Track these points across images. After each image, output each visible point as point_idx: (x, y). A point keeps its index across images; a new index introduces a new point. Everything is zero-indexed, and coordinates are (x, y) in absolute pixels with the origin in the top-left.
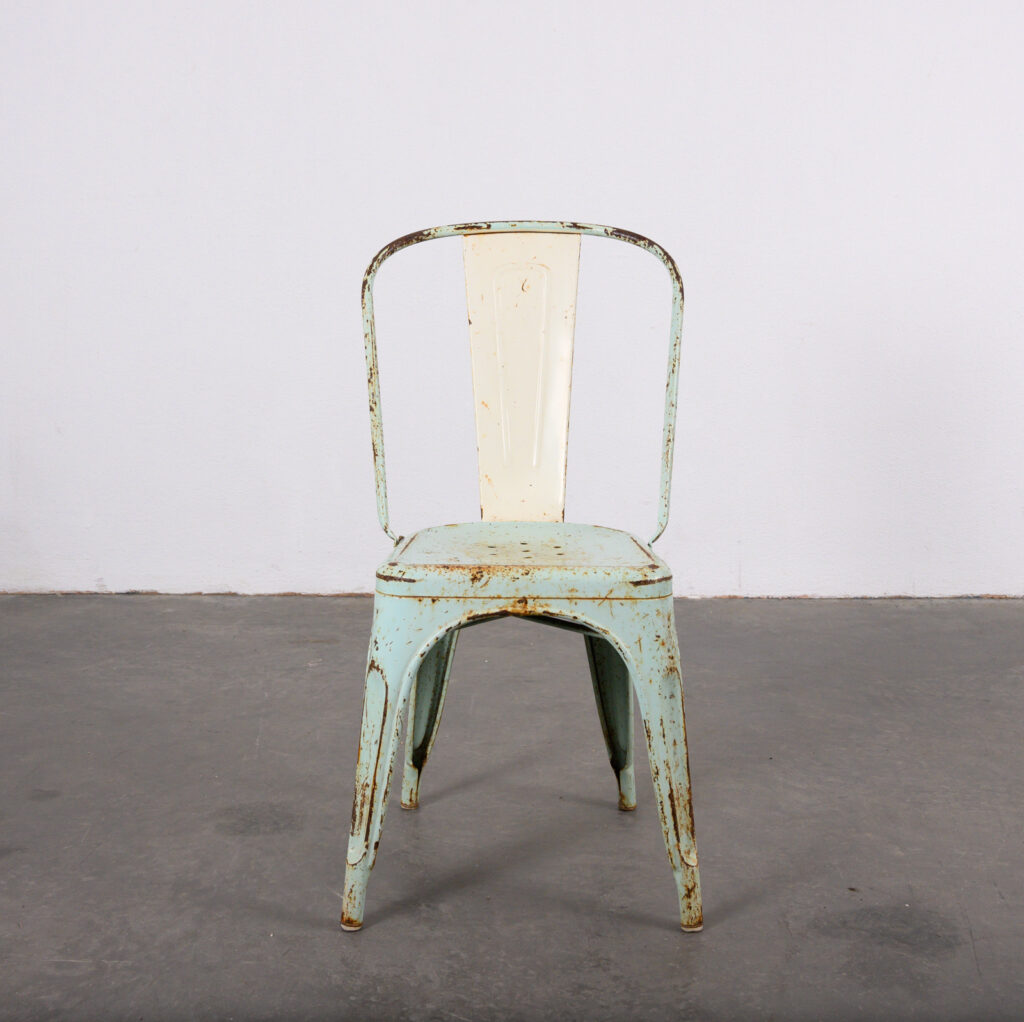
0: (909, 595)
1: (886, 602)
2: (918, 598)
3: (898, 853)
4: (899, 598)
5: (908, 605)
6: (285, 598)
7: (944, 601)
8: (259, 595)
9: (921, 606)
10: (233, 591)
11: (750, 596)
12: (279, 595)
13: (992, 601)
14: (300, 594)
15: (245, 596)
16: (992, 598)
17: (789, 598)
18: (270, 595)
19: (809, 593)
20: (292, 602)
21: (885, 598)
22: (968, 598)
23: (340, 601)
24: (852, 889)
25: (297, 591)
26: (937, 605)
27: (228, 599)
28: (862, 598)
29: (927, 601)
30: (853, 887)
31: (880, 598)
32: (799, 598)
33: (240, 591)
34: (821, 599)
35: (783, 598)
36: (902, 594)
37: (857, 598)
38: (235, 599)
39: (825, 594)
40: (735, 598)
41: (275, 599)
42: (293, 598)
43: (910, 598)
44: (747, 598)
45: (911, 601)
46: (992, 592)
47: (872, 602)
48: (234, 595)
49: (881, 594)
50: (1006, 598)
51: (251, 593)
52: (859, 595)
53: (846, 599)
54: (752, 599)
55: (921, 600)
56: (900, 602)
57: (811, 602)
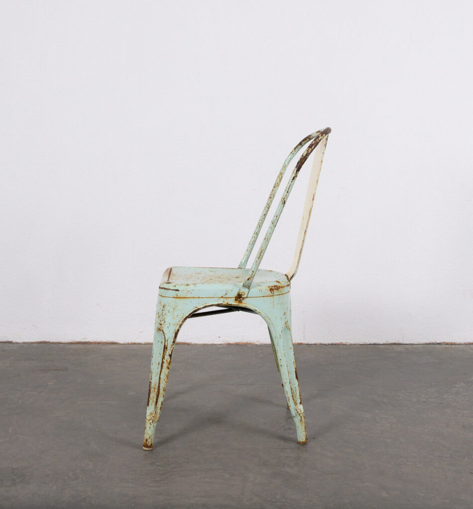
0: (400, 342)
1: (387, 346)
2: (406, 344)
4: (395, 344)
5: (399, 348)
6: (41, 344)
7: (421, 346)
8: (24, 343)
9: (407, 349)
10: (10, 340)
11: (310, 343)
12: (37, 343)
13: (447, 346)
14: (49, 342)
15: (17, 343)
16: (447, 344)
17: (332, 344)
18: (32, 343)
19: (344, 342)
20: (44, 347)
21: (387, 344)
22: (433, 344)
23: (73, 346)
25: (48, 341)
26: (416, 348)
27: (8, 345)
28: (374, 344)
29: (410, 346)
31: (384, 344)
32: (338, 344)
33: (14, 340)
34: (351, 345)
35: (329, 344)
36: (397, 342)
37: (371, 344)
38: (10, 345)
39: (353, 342)
40: (301, 344)
41: (35, 345)
43: (401, 344)
44: (308, 344)
45: (401, 346)
46: (447, 341)
47: (379, 346)
48: (11, 342)
49: (385, 342)
50: (455, 344)
51: (20, 341)
52: (372, 342)
53: (364, 344)
54: (311, 344)
55: (407, 346)
56: (395, 347)
57: (345, 346)
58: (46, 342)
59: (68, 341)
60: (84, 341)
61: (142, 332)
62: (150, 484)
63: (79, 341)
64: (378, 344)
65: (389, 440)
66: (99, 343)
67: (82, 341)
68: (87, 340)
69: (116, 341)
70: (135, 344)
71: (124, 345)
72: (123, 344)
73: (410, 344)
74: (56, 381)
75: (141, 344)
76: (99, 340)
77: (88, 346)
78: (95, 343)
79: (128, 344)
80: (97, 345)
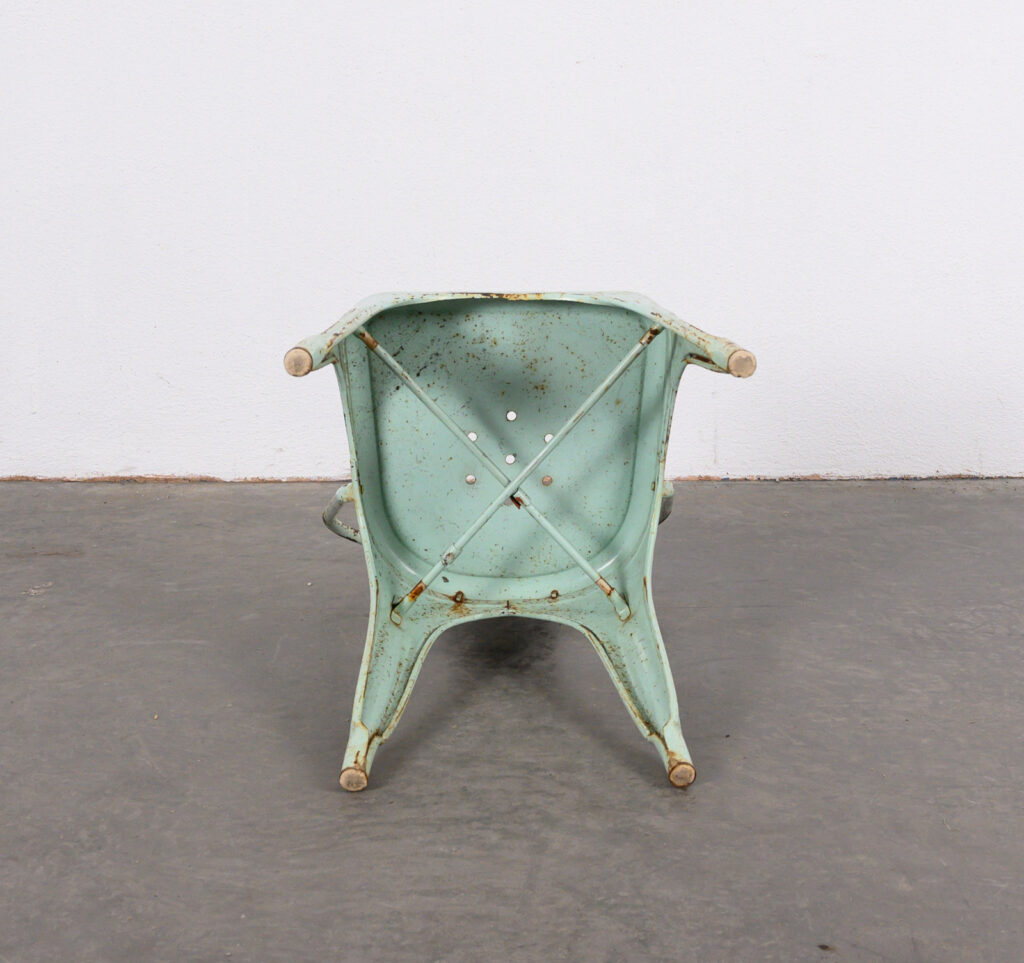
0: (973, 474)
1: (937, 484)
2: (988, 478)
3: (903, 885)
4: (960, 478)
5: (970, 490)
6: (13, 484)
9: (993, 490)
11: (731, 477)
14: (34, 479)
17: (791, 479)
19: (822, 473)
21: (937, 478)
23: (96, 489)
24: (824, 947)
25: (30, 474)
26: (1016, 489)
28: (902, 479)
29: (999, 482)
30: (827, 942)
31: (930, 479)
32: (806, 480)
34: (840, 480)
35: (782, 480)
36: (964, 473)
37: (895, 479)
39: (846, 474)
40: (708, 479)
42: (21, 486)
43: (976, 478)
44: (727, 480)
45: (976, 483)
47: (916, 484)
49: (931, 473)
53: (878, 480)
54: (735, 480)
55: (991, 482)
56: (960, 484)
57: (824, 486)
58: (27, 479)
59: (86, 477)
60: (127, 474)
61: (281, 450)
62: (292, 861)
63: (113, 474)
64: (915, 479)
65: (925, 741)
66: (166, 481)
67: (121, 475)
68: (135, 473)
69: (211, 476)
70: (264, 481)
71: (233, 487)
72: (232, 482)
73: (1001, 478)
74: (50, 584)
75: (280, 482)
76: (166, 473)
77: (139, 489)
78: (156, 480)
79: (246, 482)
80: (162, 487)
